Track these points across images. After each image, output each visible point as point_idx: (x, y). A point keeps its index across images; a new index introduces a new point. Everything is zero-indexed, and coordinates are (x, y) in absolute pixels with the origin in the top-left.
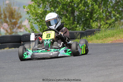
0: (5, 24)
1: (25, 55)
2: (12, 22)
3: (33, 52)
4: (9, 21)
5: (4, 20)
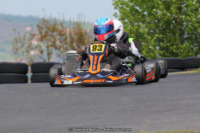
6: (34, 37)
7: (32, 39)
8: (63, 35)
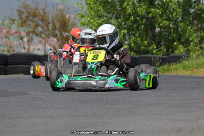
0: (55, 40)
1: (58, 82)
2: (63, 36)
3: (69, 78)
4: (59, 34)
5: (53, 33)
6: (14, 22)
7: (11, 24)
8: (45, 21)
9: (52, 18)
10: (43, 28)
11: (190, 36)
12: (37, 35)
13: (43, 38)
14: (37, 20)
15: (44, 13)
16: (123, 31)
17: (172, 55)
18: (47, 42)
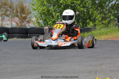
0: (17, 19)
2: (22, 17)
4: (19, 15)
5: (16, 14)
8: (12, 8)
9: (16, 6)
10: (10, 12)
11: (96, 16)
12: (7, 16)
13: (10, 18)
14: (7, 7)
15: (11, 3)
16: (57, 14)
17: (85, 27)
18: (13, 20)
